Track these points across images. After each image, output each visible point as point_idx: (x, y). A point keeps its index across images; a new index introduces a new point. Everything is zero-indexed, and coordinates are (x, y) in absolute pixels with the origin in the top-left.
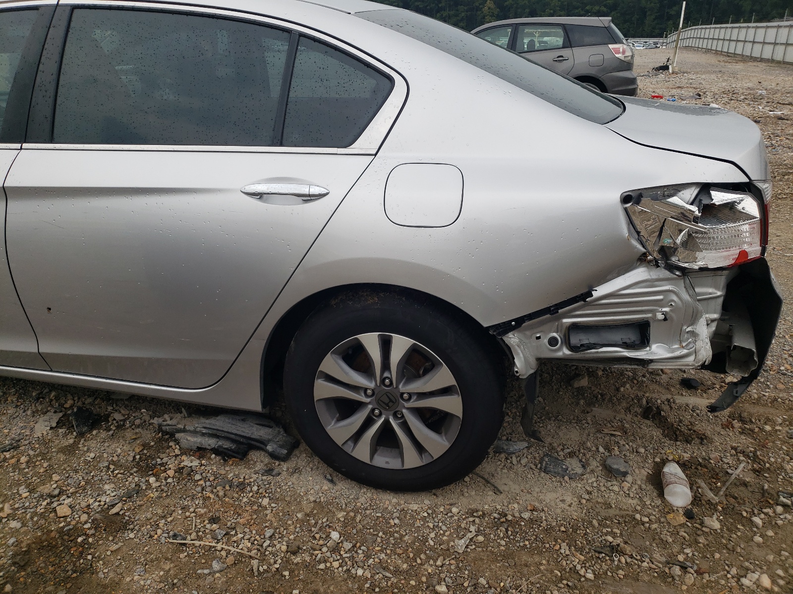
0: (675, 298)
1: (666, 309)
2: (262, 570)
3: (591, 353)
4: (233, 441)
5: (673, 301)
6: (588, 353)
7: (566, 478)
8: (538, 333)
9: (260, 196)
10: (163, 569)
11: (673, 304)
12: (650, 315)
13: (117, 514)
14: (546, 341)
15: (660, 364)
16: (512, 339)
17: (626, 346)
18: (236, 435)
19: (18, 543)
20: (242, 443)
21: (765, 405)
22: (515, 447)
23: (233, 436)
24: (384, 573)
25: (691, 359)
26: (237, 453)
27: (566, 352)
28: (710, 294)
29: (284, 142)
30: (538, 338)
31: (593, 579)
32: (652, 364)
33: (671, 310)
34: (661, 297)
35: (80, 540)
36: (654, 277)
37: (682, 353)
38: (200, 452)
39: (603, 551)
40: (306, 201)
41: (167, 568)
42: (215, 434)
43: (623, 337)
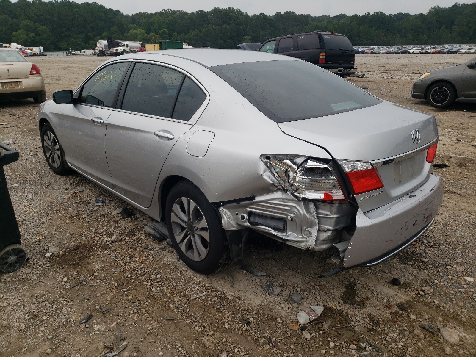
0: (296, 210)
1: (292, 215)
2: (128, 277)
3: (258, 227)
4: (160, 234)
5: (295, 212)
6: (256, 227)
7: (267, 293)
8: (237, 212)
9: (159, 136)
10: (104, 265)
11: (295, 213)
12: (285, 216)
13: (108, 244)
14: (240, 217)
15: (292, 243)
16: (223, 211)
17: (275, 229)
18: (161, 232)
19: (80, 243)
20: (161, 235)
21: (431, 308)
22: (260, 273)
23: (159, 232)
24: (160, 293)
25: (303, 244)
26: (158, 239)
27: (248, 224)
28: (327, 215)
29: (173, 117)
30: (237, 214)
31: (227, 328)
32: (288, 242)
33: (294, 216)
34: (289, 208)
35: (93, 248)
36: (284, 197)
37: (299, 240)
38: (149, 235)
39: (242, 321)
40: (169, 140)
41: (106, 265)
42: (154, 229)
43: (276, 224)
